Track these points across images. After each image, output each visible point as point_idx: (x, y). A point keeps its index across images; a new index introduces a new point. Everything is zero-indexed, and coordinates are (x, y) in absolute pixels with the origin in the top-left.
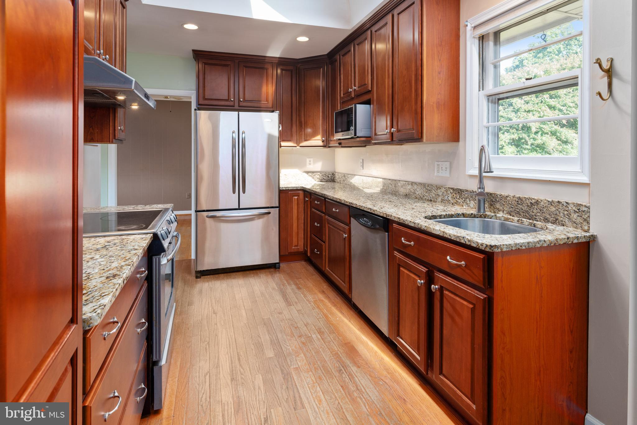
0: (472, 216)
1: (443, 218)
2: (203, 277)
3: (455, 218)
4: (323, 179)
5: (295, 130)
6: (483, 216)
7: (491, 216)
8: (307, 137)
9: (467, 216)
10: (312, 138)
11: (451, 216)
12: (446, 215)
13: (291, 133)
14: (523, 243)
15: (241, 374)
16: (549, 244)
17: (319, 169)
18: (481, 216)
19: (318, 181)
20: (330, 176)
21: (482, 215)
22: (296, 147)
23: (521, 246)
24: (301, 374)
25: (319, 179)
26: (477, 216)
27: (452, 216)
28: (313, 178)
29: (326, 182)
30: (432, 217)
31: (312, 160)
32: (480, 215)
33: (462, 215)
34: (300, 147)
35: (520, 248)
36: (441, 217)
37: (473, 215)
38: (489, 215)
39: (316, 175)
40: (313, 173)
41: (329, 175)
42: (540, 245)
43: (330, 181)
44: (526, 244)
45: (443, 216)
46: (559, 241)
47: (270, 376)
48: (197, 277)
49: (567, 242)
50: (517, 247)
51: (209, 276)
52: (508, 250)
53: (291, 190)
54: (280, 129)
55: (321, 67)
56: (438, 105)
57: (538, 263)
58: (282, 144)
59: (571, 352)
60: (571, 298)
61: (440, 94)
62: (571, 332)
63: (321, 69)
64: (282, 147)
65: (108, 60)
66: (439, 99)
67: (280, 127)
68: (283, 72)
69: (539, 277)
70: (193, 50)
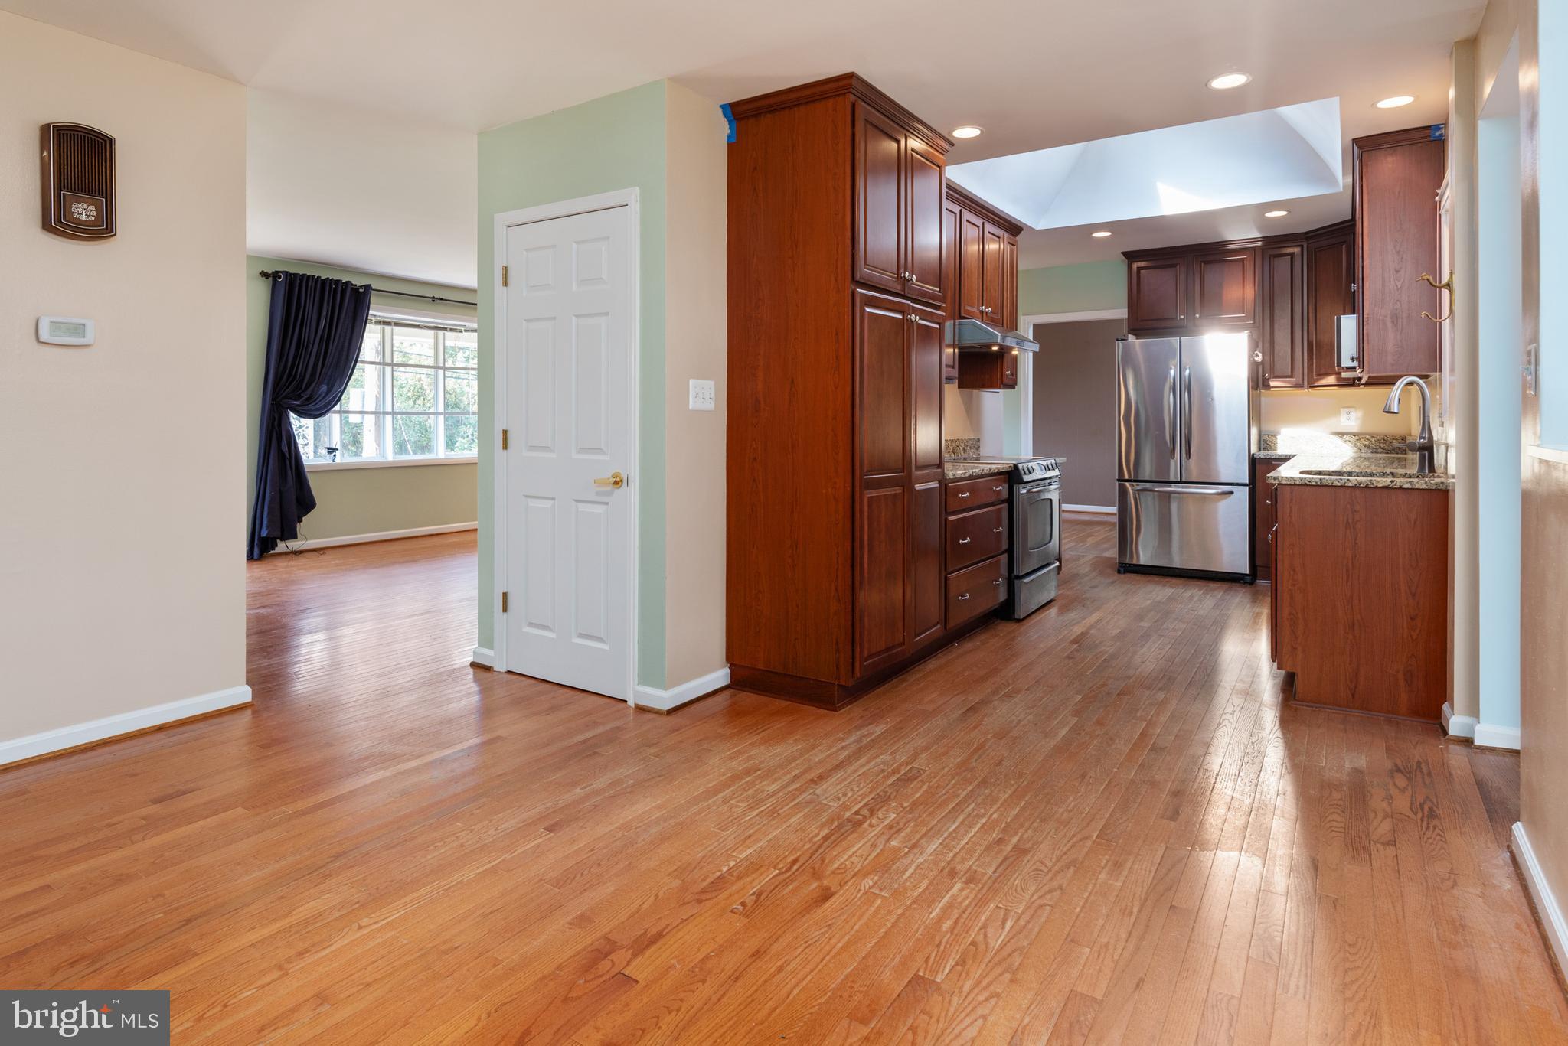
0: (1407, 476)
2: (1128, 573)
4: (1378, 447)
5: (1300, 358)
8: (1320, 370)
13: (1292, 364)
14: (1313, 478)
19: (1366, 452)
20: (1396, 442)
23: (1309, 482)
25: (1369, 446)
28: (1355, 445)
29: (1387, 453)
31: (1352, 411)
34: (1310, 387)
39: (1362, 440)
40: (1354, 436)
41: (1394, 441)
42: (1341, 484)
43: (1397, 453)
44: (1318, 480)
45: (1355, 474)
46: (1374, 482)
50: (1303, 481)
51: (1136, 574)
52: (1288, 483)
54: (1256, 359)
55: (1344, 242)
56: (1395, 318)
57: (1349, 506)
58: (1272, 384)
59: (1411, 619)
60: (1411, 554)
61: (1400, 302)
62: (1414, 595)
63: (1344, 246)
64: (1272, 389)
65: (991, 312)
66: (1397, 309)
67: (1257, 355)
68: (1276, 259)
69: (1350, 521)
70: (1122, 253)
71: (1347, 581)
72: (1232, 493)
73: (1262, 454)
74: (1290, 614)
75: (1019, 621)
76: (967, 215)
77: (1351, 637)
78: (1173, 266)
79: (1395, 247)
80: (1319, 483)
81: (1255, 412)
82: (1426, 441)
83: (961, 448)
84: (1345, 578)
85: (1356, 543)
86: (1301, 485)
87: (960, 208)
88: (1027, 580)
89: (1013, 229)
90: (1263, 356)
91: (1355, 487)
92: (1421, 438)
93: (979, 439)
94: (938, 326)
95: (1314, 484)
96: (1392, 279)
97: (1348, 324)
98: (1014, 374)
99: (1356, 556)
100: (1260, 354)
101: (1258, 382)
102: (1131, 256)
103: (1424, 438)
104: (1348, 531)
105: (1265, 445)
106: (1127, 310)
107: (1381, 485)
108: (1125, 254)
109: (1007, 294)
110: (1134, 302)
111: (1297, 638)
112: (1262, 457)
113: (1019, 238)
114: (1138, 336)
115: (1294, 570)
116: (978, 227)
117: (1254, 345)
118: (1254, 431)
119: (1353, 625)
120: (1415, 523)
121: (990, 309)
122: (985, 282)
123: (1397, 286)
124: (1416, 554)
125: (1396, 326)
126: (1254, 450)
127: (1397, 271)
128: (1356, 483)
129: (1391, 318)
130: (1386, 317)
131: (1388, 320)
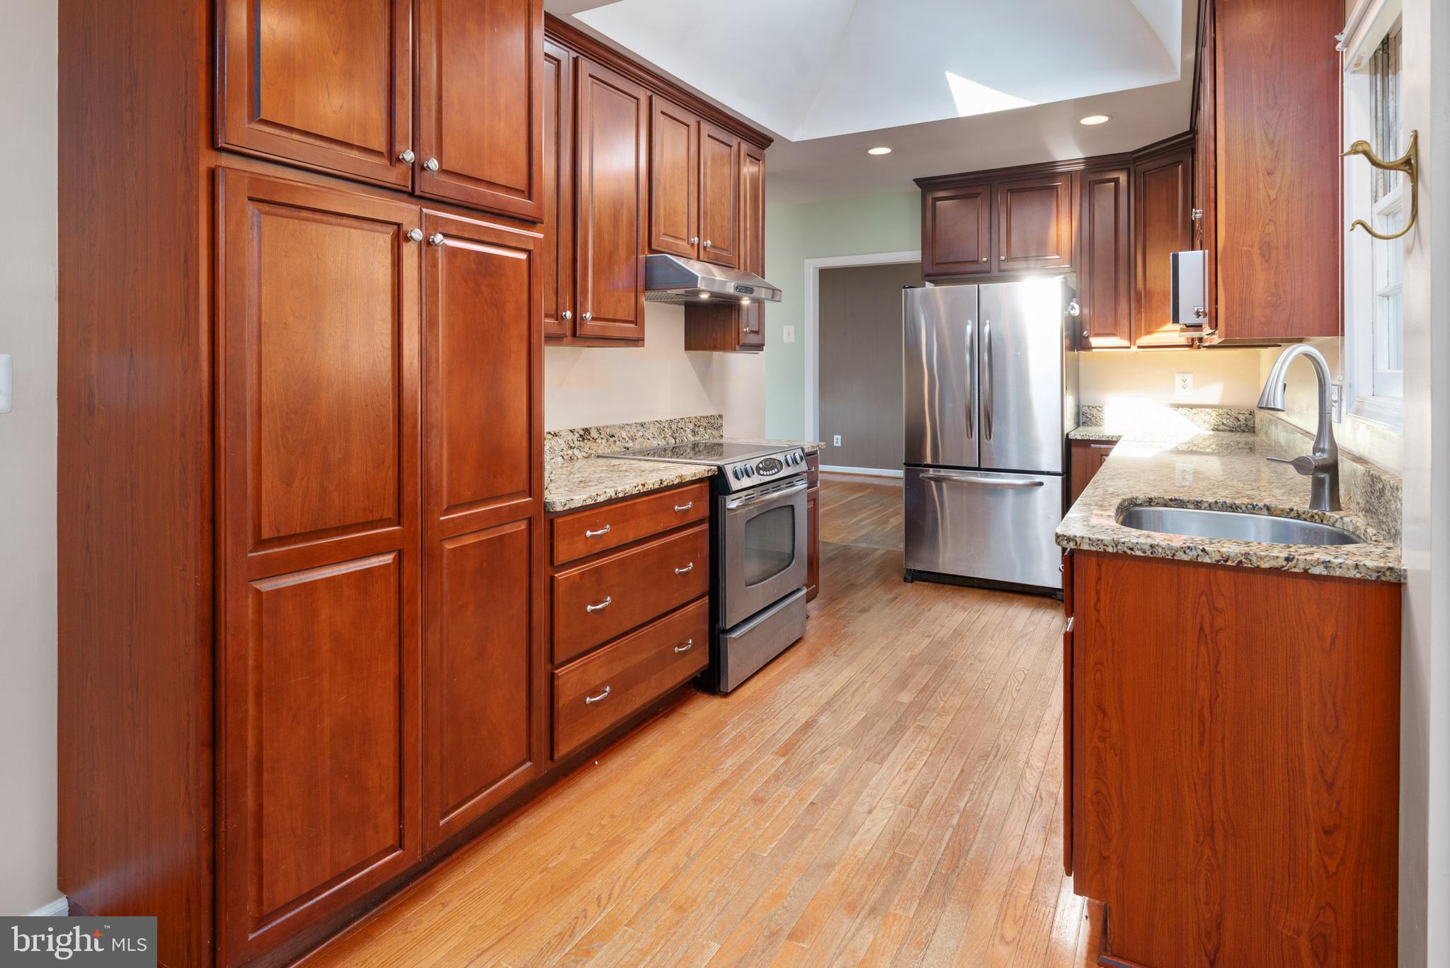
0: (1292, 514)
1: (1205, 509)
2: (917, 582)
3: (1243, 512)
4: (1220, 423)
5: (1126, 311)
6: (1316, 517)
7: (1335, 519)
8: (1150, 326)
9: (1278, 512)
10: (1157, 328)
11: (1231, 507)
12: (1216, 502)
13: (1116, 318)
14: (1137, 543)
15: (844, 702)
16: (1219, 561)
17: (1215, 401)
18: (1312, 516)
19: (1207, 430)
20: (1242, 417)
21: (1316, 514)
22: (1129, 348)
23: (1132, 549)
24: (922, 734)
25: (1209, 422)
26: (1304, 516)
27: (1234, 507)
28: (1192, 420)
29: (1232, 431)
30: (1171, 503)
31: (1189, 377)
32: (1310, 514)
33: (1265, 510)
34: (1139, 347)
35: (1129, 552)
36: (1200, 507)
37: (1295, 512)
38: (1330, 517)
39: (1200, 414)
40: (1192, 409)
41: (1240, 416)
42: (1189, 557)
43: (1244, 431)
44: (1147, 548)
45: (1206, 505)
46: (1254, 559)
47: (876, 719)
48: (906, 580)
49: (1283, 567)
50: (1119, 547)
51: (926, 583)
52: (1093, 549)
53: (1095, 441)
54: (1072, 312)
55: (1180, 162)
56: (1267, 248)
57: (1204, 598)
58: (1094, 341)
59: (1326, 832)
60: (1325, 704)
61: (1275, 223)
62: (1330, 787)
63: (1180, 166)
64: (1094, 350)
65: (713, 246)
66: (1268, 234)
67: (1073, 308)
68: (1096, 186)
69: (1207, 627)
70: (915, 180)
71: (1201, 743)
72: (1041, 484)
73: (1077, 435)
74: (1097, 792)
75: (726, 695)
76: (659, 103)
77: (1208, 852)
78: (975, 196)
79: (1266, 135)
80: (1149, 553)
81: (1072, 378)
82: (1325, 456)
83: (688, 430)
84: (1196, 739)
85: (1217, 672)
86: (1116, 555)
87: (650, 93)
88: (735, 635)
89: (759, 140)
90: (1081, 309)
91: (1215, 566)
92: (1315, 450)
93: (720, 416)
94: (523, 256)
95: (1139, 553)
96: (1261, 185)
97: (1192, 262)
98: (759, 332)
99: (1218, 696)
100: (1077, 307)
101: (1076, 339)
102: (927, 185)
103: (1323, 451)
104: (1203, 648)
105: (1084, 419)
106: (920, 251)
107: (1267, 566)
108: (919, 182)
109: (746, 224)
110: (930, 240)
111: (1109, 839)
112: (1079, 438)
113: (767, 151)
114: (936, 283)
115: (1105, 713)
116: (688, 126)
117: (1071, 295)
118: (1070, 401)
119: (1213, 829)
120: (1333, 642)
121: (709, 242)
122: (702, 204)
123: (1269, 197)
124: (1334, 704)
125: (1267, 261)
126: (1069, 425)
127: (1269, 174)
128: (1218, 557)
129: (1261, 248)
130: (1252, 246)
131: (1256, 251)
